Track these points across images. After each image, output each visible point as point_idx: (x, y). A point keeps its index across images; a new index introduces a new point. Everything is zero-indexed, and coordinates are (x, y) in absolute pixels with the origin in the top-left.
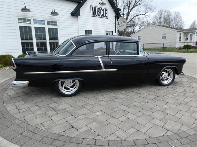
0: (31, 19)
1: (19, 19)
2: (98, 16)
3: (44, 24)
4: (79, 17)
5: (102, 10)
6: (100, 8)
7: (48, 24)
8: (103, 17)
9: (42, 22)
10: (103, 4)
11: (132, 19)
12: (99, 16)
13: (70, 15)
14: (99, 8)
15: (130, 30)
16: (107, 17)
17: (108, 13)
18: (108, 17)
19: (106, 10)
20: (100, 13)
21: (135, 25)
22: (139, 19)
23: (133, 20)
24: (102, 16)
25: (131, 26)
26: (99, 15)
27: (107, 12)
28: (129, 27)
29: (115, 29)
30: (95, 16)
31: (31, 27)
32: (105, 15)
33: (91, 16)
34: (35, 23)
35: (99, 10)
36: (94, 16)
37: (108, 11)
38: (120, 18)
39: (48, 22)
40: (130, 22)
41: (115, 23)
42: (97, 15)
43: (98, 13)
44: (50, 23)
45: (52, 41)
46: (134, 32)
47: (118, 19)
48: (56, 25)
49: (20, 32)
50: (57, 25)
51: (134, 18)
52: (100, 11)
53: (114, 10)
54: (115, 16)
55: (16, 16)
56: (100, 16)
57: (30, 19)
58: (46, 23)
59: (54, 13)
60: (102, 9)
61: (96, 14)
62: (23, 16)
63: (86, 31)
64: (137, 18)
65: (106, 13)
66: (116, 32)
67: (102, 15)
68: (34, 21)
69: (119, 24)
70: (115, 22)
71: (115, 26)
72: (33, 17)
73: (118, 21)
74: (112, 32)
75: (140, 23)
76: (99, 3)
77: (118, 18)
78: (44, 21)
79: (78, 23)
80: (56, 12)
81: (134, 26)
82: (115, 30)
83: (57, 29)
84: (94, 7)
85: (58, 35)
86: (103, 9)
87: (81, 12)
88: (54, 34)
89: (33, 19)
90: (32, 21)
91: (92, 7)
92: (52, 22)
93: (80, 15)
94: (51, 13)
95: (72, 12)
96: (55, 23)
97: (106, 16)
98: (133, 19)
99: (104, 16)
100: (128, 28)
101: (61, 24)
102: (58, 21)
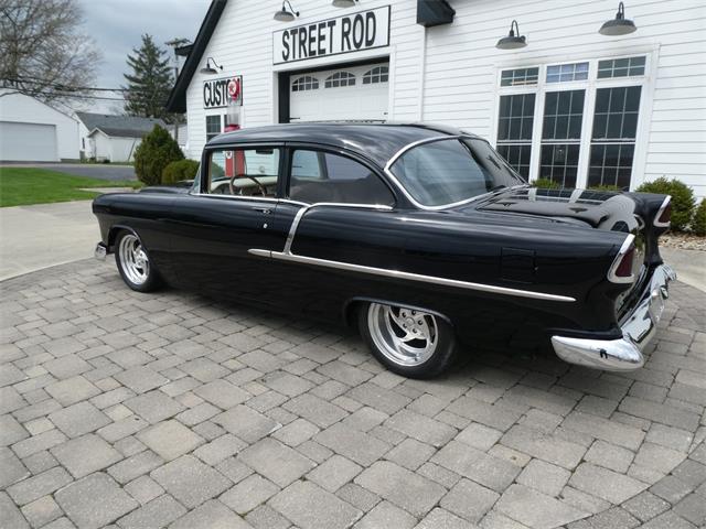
0: (540, 66)
1: (505, 74)
3: (584, 76)
7: (601, 75)
9: (580, 70)
31: (534, 95)
34: (550, 79)
39: (602, 64)
44: (606, 69)
48: (641, 72)
49: (501, 114)
50: (643, 73)
55: (499, 68)
57: (537, 69)
58: (593, 70)
59: (617, 25)
62: (517, 62)
68: (548, 72)
78: (588, 63)
80: (625, 17)
83: (636, 91)
85: (637, 115)
89: (545, 67)
90: (542, 75)
92: (622, 62)
96: (636, 65)
101: (663, 62)
102: (651, 51)
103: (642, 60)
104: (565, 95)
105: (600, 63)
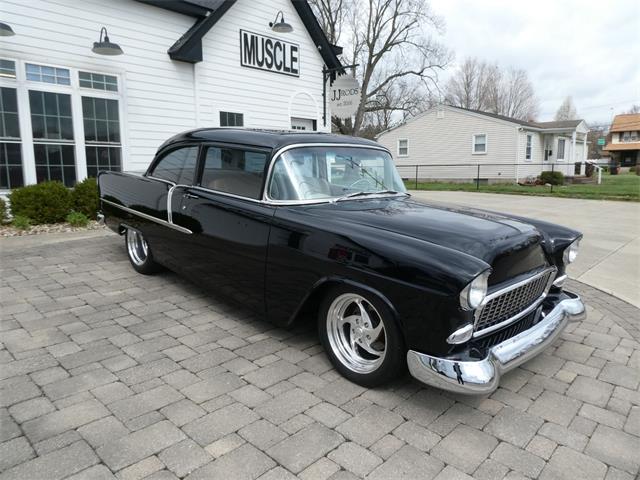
0: (16, 60)
2: (265, 67)
3: (67, 82)
4: (198, 65)
5: (278, 48)
6: (274, 42)
7: (82, 84)
8: (282, 70)
9: (62, 75)
10: (282, 26)
11: (381, 86)
12: (270, 66)
13: (167, 57)
14: (269, 42)
15: (374, 119)
16: (296, 71)
17: (301, 59)
18: (301, 71)
19: (294, 49)
20: (273, 57)
21: (391, 106)
22: (403, 86)
23: (385, 88)
24: (279, 68)
25: (379, 108)
26: (269, 62)
27: (295, 54)
28: (373, 110)
29: (325, 114)
30: (256, 66)
31: (14, 90)
32: (288, 65)
33: (242, 65)
34: (31, 77)
35: (269, 46)
36: (252, 65)
37: (301, 51)
38: (339, 79)
39: (82, 75)
40: (375, 96)
41: (324, 95)
42: (261, 64)
43: (266, 55)
44: (86, 79)
45: (95, 144)
46: (387, 128)
47: (332, 82)
48: (114, 89)
50: (117, 90)
51: (387, 81)
52: (272, 51)
53: (320, 51)
54: (324, 72)
56: (274, 68)
57: (13, 63)
58: (75, 79)
59: (106, 47)
60: (278, 44)
61: (260, 60)
63: (223, 115)
64: (396, 83)
65: (294, 59)
66: (325, 123)
67: (279, 64)
68: (26, 69)
69: (337, 96)
70: (324, 91)
71: (325, 102)
72: (28, 56)
73: (333, 88)
74: (315, 122)
75: (406, 98)
76: (271, 25)
77: (333, 78)
78: (68, 71)
79: (194, 86)
80: (111, 41)
81: (387, 107)
82: (324, 118)
83: (114, 104)
84: (252, 37)
85: (118, 124)
86: (282, 43)
87: (204, 50)
88: (104, 120)
89: (23, 63)
90: (20, 71)
91: (246, 35)
92: (98, 77)
93: (201, 59)
94: (95, 44)
95: (171, 48)
96: (110, 83)
97: (294, 67)
98: (383, 84)
99: (286, 69)
100: (370, 113)
101: (130, 84)
102: (120, 74)
103: (114, 79)
104: (50, 96)
105: (80, 73)
